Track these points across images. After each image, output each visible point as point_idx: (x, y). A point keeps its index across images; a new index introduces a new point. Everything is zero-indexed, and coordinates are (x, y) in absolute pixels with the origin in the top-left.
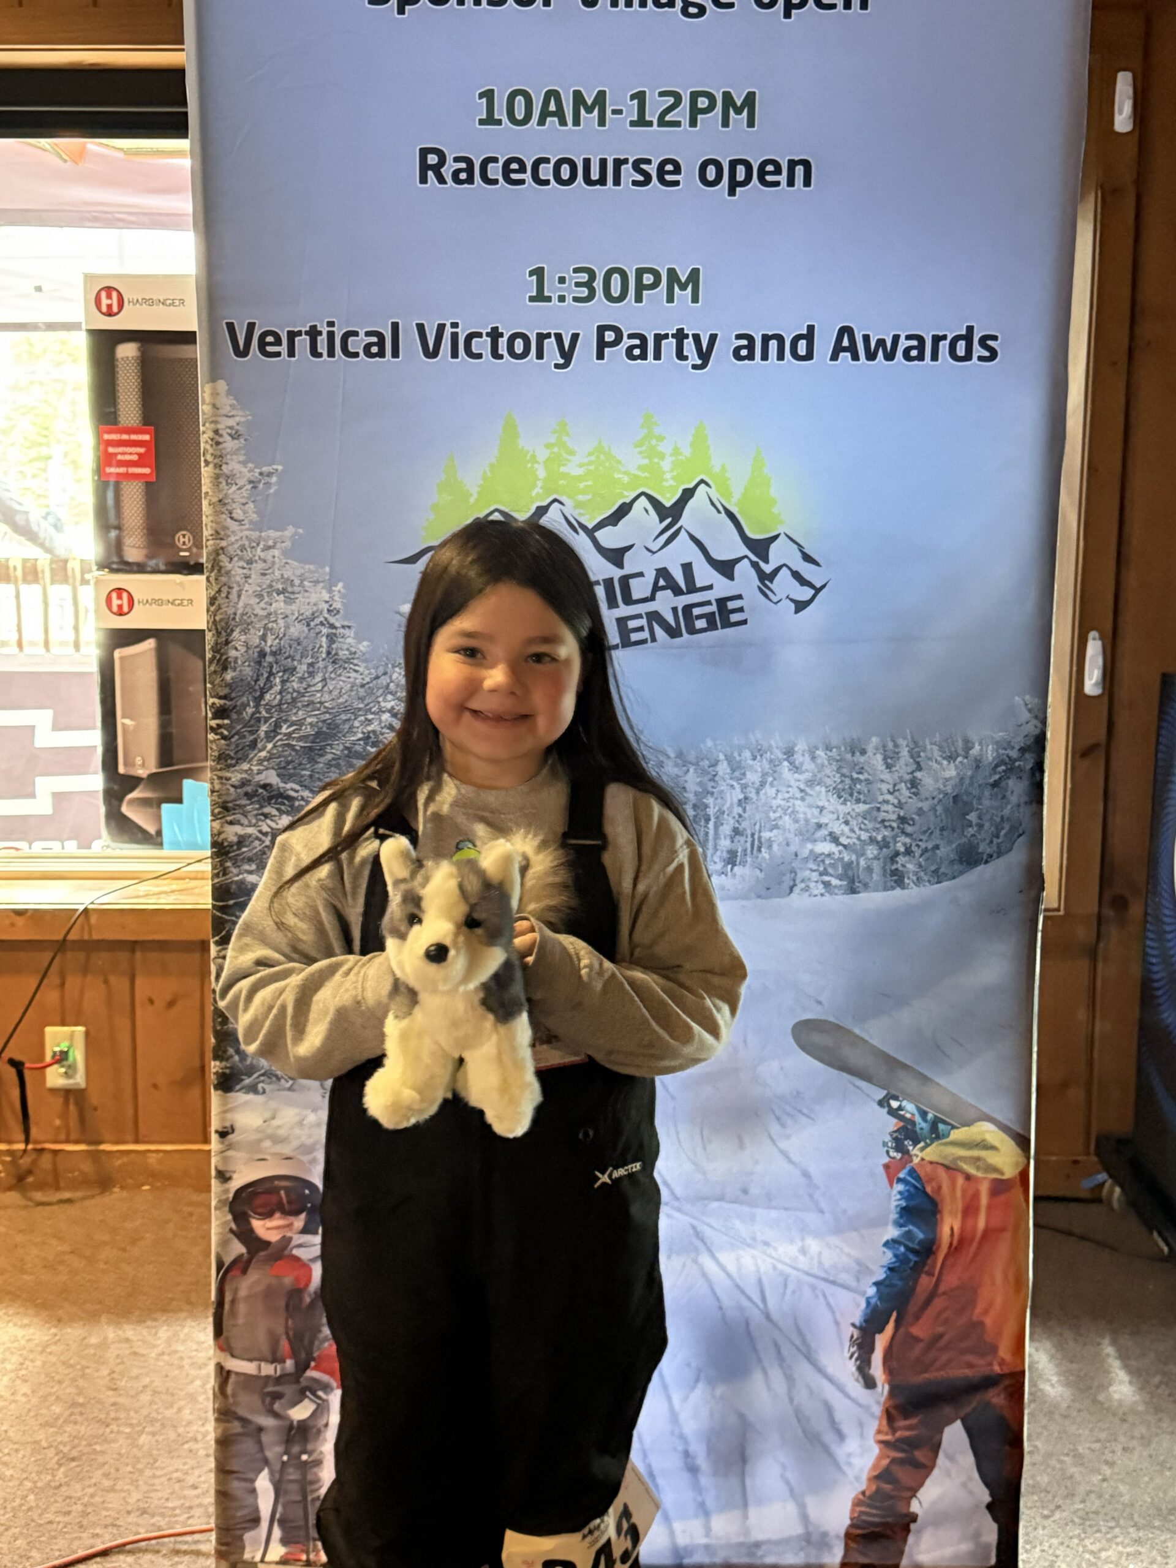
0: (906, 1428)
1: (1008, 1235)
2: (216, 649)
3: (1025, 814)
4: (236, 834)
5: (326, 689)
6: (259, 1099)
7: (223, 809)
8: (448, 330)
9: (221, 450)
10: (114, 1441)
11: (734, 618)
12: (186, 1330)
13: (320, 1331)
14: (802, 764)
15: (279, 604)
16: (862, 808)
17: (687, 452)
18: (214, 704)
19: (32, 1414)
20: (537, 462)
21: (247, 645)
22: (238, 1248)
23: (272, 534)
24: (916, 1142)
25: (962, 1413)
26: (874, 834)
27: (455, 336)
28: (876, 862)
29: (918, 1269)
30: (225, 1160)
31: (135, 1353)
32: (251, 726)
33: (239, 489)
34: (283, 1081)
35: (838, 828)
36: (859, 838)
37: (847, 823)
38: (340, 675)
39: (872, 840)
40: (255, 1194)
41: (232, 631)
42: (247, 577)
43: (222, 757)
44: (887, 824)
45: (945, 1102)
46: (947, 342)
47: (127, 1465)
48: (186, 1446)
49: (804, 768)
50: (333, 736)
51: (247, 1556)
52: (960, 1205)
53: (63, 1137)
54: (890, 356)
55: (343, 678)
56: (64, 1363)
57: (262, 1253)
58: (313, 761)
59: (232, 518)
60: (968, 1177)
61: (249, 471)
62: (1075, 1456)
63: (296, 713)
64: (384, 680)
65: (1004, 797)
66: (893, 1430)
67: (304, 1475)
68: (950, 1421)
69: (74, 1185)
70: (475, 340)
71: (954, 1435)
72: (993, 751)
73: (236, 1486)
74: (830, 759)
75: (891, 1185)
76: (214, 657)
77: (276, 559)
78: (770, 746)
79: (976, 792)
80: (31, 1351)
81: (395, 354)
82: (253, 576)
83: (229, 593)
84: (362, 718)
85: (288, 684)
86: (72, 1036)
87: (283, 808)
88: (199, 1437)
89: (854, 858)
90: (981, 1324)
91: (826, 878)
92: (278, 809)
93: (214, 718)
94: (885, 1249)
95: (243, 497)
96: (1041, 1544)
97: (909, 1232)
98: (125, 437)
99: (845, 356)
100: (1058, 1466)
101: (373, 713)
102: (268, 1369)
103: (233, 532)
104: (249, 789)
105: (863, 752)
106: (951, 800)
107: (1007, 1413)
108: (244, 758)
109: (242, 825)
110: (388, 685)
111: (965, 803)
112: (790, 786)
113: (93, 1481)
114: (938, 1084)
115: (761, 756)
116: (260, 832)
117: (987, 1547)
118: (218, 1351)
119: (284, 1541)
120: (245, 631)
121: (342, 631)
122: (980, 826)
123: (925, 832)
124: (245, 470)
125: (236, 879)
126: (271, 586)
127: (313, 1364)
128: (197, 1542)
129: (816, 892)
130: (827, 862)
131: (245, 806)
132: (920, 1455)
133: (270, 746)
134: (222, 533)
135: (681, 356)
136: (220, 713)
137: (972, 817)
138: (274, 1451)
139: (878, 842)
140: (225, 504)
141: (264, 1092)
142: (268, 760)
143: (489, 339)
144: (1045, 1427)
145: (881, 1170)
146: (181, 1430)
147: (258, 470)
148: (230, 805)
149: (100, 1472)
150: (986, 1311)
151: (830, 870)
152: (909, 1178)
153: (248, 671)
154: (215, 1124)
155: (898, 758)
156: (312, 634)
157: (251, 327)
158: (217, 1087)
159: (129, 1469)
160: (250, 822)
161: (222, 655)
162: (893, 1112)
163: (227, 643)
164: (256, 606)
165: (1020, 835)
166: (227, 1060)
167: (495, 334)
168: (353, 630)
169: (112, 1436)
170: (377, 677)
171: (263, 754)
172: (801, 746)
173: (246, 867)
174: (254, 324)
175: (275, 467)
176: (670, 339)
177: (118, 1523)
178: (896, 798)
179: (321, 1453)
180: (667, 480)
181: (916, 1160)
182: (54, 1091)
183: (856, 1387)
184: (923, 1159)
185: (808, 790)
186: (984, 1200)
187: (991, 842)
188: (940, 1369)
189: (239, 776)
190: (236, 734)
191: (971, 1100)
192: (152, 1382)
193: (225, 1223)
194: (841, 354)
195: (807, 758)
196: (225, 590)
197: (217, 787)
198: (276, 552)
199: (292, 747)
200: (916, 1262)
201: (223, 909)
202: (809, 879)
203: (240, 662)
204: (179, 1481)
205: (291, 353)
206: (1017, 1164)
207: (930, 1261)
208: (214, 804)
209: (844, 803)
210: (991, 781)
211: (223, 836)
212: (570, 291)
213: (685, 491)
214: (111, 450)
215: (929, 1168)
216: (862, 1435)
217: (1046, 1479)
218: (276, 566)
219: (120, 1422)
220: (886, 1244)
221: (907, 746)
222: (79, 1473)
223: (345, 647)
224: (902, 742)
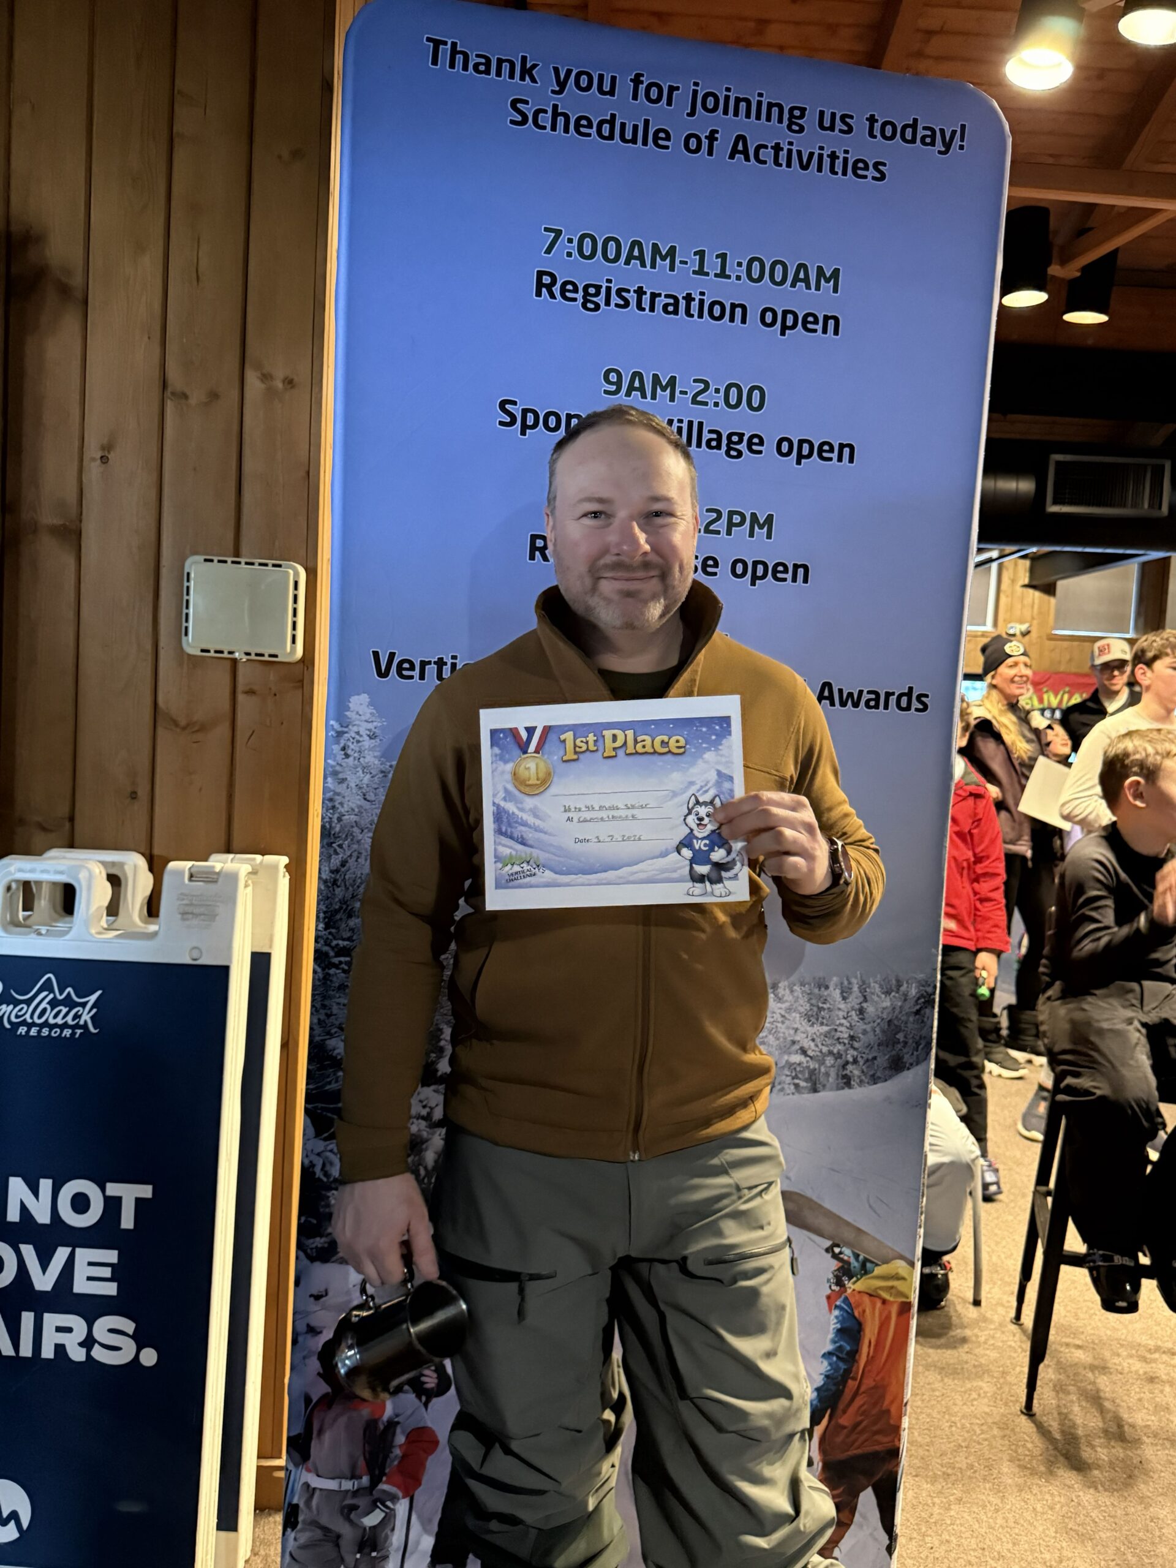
13: (391, 1452)
14: (784, 995)
16: (825, 1029)
24: (850, 1278)
25: (873, 1481)
26: (832, 1048)
28: (832, 1069)
29: (846, 1374)
33: (371, 777)
35: (807, 1044)
36: (821, 1051)
37: (813, 1040)
44: (841, 1041)
45: (872, 1247)
46: (895, 697)
49: (785, 998)
52: (877, 1324)
54: (856, 705)
59: (365, 799)
60: (884, 1302)
61: (380, 764)
65: (923, 1022)
68: (864, 1488)
72: (916, 988)
74: (803, 992)
75: (831, 1312)
79: (904, 1018)
89: (817, 1066)
90: (888, 1412)
91: (797, 1081)
94: (821, 1360)
95: (374, 783)
97: (841, 1346)
102: (347, 1485)
103: (364, 810)
105: (827, 987)
106: (886, 1024)
111: (896, 1026)
112: (774, 1013)
114: (868, 1235)
122: (906, 1043)
123: (867, 1047)
124: (375, 762)
127: (384, 1479)
129: (789, 1092)
132: (842, 1516)
134: (355, 810)
136: (343, 953)
137: (901, 1036)
138: (350, 1551)
139: (834, 1054)
140: (360, 789)
150: (892, 1402)
151: (800, 1076)
152: (843, 1305)
155: (851, 993)
157: (392, 656)
162: (835, 1256)
163: (353, 897)
174: (394, 653)
178: (849, 1022)
179: (388, 1550)
181: (849, 1291)
184: (854, 1290)
185: (787, 1015)
186: (894, 1318)
187: (912, 1054)
188: (858, 1448)
191: (888, 1244)
195: (787, 991)
196: (354, 855)
200: (845, 1370)
202: (784, 1082)
205: (422, 677)
209: (812, 1025)
210: (914, 1010)
215: (857, 1297)
220: (824, 1356)
221: (858, 983)
224: (854, 981)
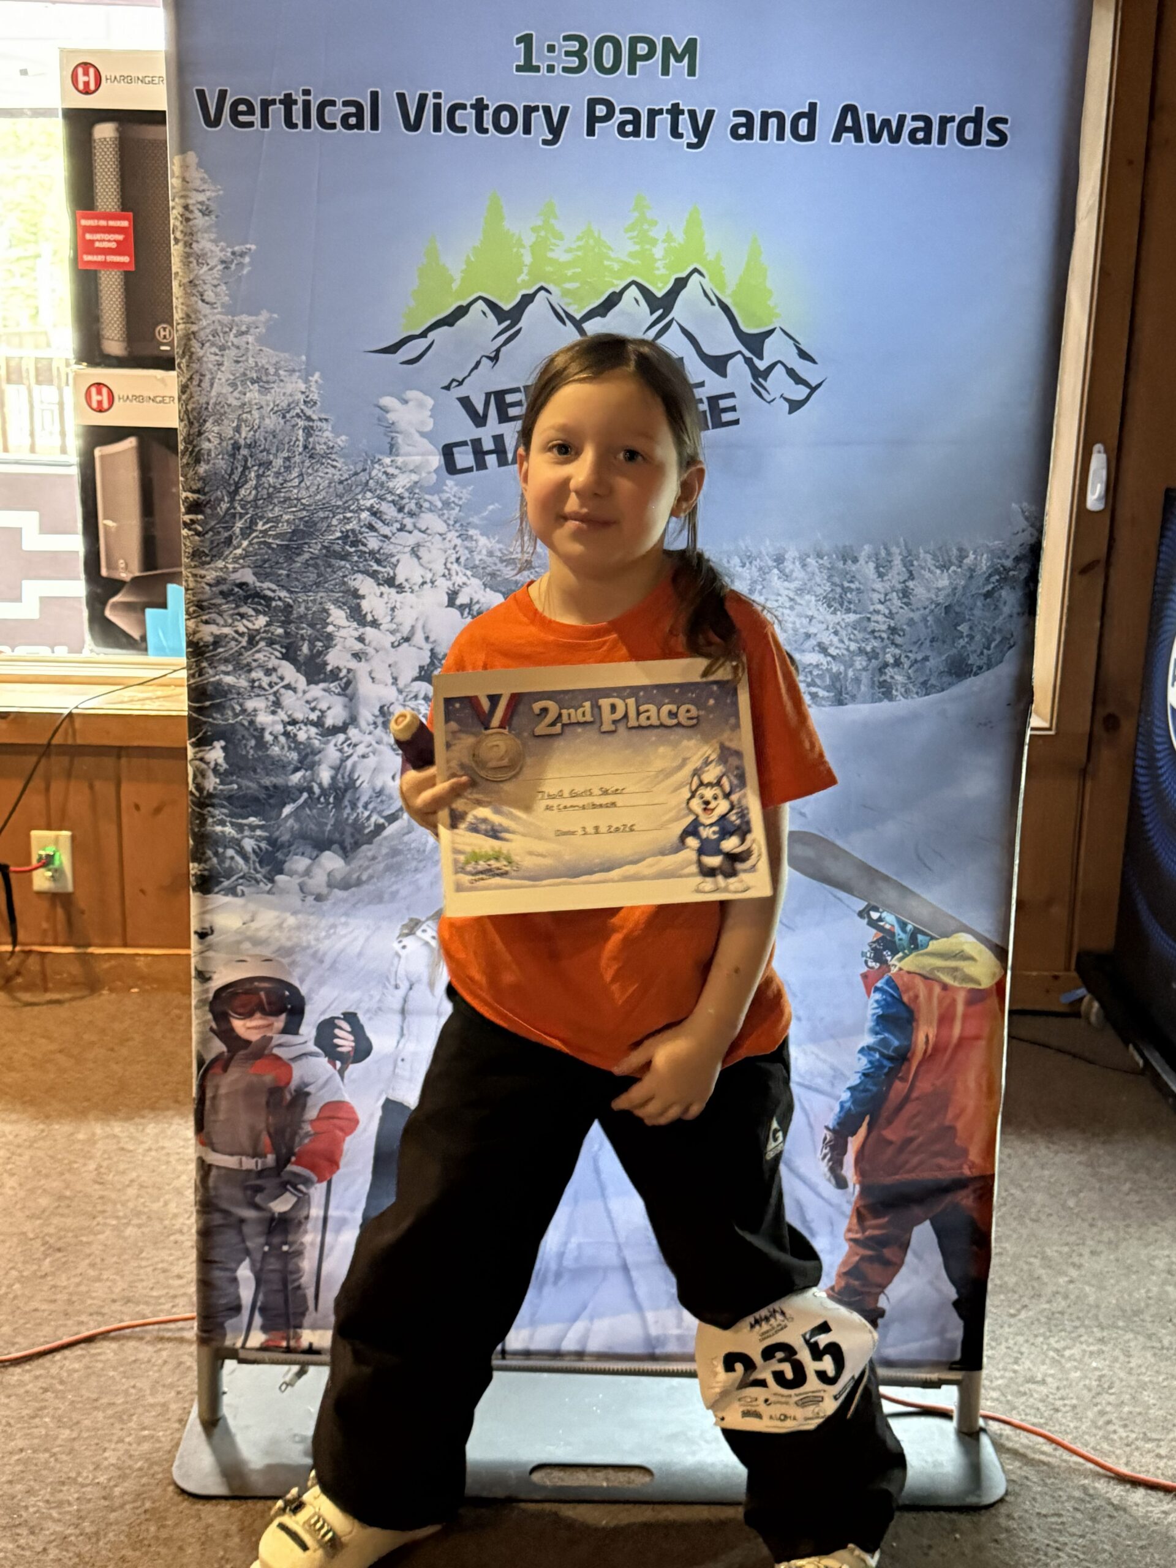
0: (876, 1227)
1: (982, 1043)
2: (188, 440)
3: (1016, 626)
4: (212, 633)
5: (303, 485)
6: (239, 901)
7: (199, 608)
8: (431, 101)
9: (191, 227)
10: (102, 1232)
11: (726, 417)
12: (174, 1127)
13: (301, 1128)
14: (792, 571)
15: (253, 394)
16: (852, 617)
17: (680, 237)
18: (187, 498)
19: (19, 1206)
20: (524, 247)
21: (220, 435)
22: (218, 1047)
23: (246, 318)
24: (894, 953)
25: (931, 1215)
26: (863, 645)
27: (437, 108)
28: (864, 673)
29: (892, 1075)
30: (204, 960)
31: (123, 1149)
32: (227, 522)
33: (211, 269)
34: (262, 884)
35: (826, 638)
36: (848, 649)
37: (836, 633)
38: (317, 471)
39: (861, 651)
40: (235, 995)
41: (205, 421)
42: (220, 364)
43: (196, 554)
44: (876, 634)
45: (924, 913)
46: (955, 124)
47: (114, 1256)
48: (172, 1238)
49: (795, 575)
50: (311, 535)
51: (228, 1343)
52: (936, 1014)
53: (49, 940)
54: (895, 138)
55: (321, 474)
56: (52, 1157)
57: (242, 1052)
58: (290, 560)
59: (203, 301)
60: (945, 987)
61: (222, 250)
62: (1043, 1258)
63: (272, 510)
64: (363, 477)
65: (996, 607)
66: (864, 1230)
67: (286, 1265)
68: (919, 1221)
69: (63, 986)
70: (458, 112)
71: (923, 1235)
72: (987, 560)
73: (217, 1274)
74: (821, 566)
75: (869, 994)
76: (186, 449)
77: (250, 346)
78: (761, 552)
79: (968, 602)
80: (19, 1146)
81: (375, 126)
82: (226, 363)
83: (201, 381)
84: (341, 516)
85: (264, 479)
86: (56, 841)
87: (260, 608)
88: (185, 1229)
89: (842, 668)
90: (952, 1129)
91: (814, 690)
92: (254, 609)
93: (188, 512)
94: (860, 1056)
95: (215, 278)
96: (1007, 1340)
97: (884, 1040)
98: (103, 223)
99: (848, 137)
100: (1026, 1267)
101: (351, 511)
102: (249, 1163)
103: (205, 316)
104: (224, 588)
105: (855, 560)
106: (943, 610)
107: (975, 1215)
108: (219, 555)
109: (218, 624)
110: (367, 482)
111: (957, 613)
112: (779, 595)
113: (79, 1271)
114: (918, 896)
115: (751, 563)
116: (237, 632)
117: (952, 1342)
118: (200, 1147)
119: (264, 1329)
120: (217, 422)
121: (319, 424)
122: (971, 637)
123: (915, 643)
124: (214, 248)
125: (212, 679)
126: (244, 374)
127: (293, 1159)
128: (182, 1329)
130: (815, 673)
131: (220, 605)
132: (888, 1253)
133: (245, 543)
134: (193, 316)
135: (675, 133)
136: (194, 507)
137: (964, 628)
138: (256, 1242)
139: (867, 653)
140: (196, 285)
141: (243, 894)
142: (243, 558)
143: (474, 112)
144: (1014, 1230)
145: (860, 979)
146: (167, 1222)
147: (230, 250)
148: (205, 604)
149: (87, 1261)
150: (958, 1117)
151: (818, 681)
152: (886, 988)
153: (221, 464)
154: (194, 926)
155: (891, 568)
156: (288, 427)
157: (223, 94)
158: (194, 890)
159: (115, 1259)
160: (225, 621)
161: (195, 447)
162: (873, 923)
163: (200, 434)
164: (229, 395)
165: (1011, 647)
166: (205, 862)
167: (480, 107)
168: (331, 422)
169: (99, 1228)
170: (356, 474)
171: (239, 551)
172: (791, 554)
173: (223, 668)
174: (226, 91)
175: (248, 246)
176: (665, 115)
177: (105, 1310)
178: (888, 608)
179: (302, 1244)
180: (658, 269)
181: (894, 970)
182: (40, 894)
183: (828, 1188)
184: (901, 969)
185: (796, 598)
186: (960, 1008)
187: (982, 653)
188: (909, 1171)
189: (214, 574)
190: (211, 529)
191: (950, 912)
192: (139, 1176)
193: (204, 1023)
194: (845, 135)
195: (797, 563)
196: (197, 377)
197: (192, 585)
198: (250, 338)
199: (268, 545)
200: (891, 1069)
201: (200, 710)
203: (213, 455)
204: (164, 1271)
205: (265, 123)
206: (994, 974)
207: (904, 1068)
208: (188, 602)
209: (834, 613)
210: (985, 590)
211: (198, 636)
212: (559, 62)
213: (677, 280)
214: (88, 236)
215: (906, 978)
216: (832, 1233)
217: (1014, 1279)
218: (250, 354)
219: (107, 1214)
220: (862, 1051)
221: (900, 554)
222: (65, 1263)
223: (323, 440)
224: (895, 550)
